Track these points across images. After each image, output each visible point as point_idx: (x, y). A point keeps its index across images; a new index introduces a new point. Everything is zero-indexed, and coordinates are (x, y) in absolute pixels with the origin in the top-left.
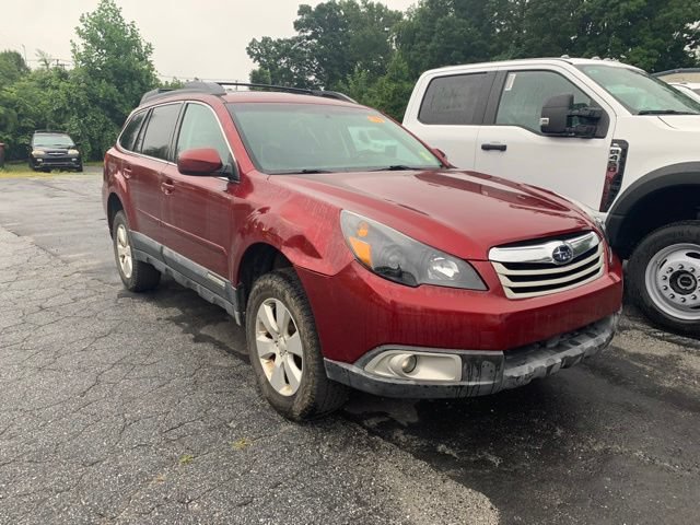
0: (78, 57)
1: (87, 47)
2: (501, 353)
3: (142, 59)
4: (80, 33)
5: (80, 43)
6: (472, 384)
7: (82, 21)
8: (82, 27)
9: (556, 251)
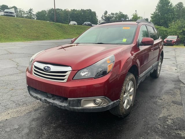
9: (45, 67)
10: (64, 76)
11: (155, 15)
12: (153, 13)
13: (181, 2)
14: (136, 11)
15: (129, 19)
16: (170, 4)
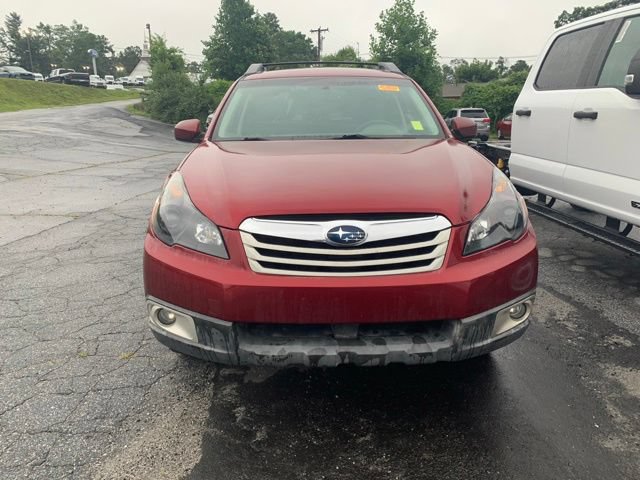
0: (374, 49)
1: (382, 39)
2: (229, 324)
3: (427, 43)
4: (379, 28)
5: (377, 35)
6: (207, 348)
7: (381, 17)
8: (381, 23)
9: (337, 229)
10: (430, 249)
11: (215, 47)
12: (209, 40)
13: (272, 12)
14: (148, 26)
15: (113, 52)
16: (253, 16)
